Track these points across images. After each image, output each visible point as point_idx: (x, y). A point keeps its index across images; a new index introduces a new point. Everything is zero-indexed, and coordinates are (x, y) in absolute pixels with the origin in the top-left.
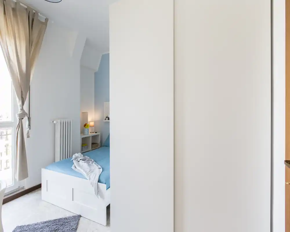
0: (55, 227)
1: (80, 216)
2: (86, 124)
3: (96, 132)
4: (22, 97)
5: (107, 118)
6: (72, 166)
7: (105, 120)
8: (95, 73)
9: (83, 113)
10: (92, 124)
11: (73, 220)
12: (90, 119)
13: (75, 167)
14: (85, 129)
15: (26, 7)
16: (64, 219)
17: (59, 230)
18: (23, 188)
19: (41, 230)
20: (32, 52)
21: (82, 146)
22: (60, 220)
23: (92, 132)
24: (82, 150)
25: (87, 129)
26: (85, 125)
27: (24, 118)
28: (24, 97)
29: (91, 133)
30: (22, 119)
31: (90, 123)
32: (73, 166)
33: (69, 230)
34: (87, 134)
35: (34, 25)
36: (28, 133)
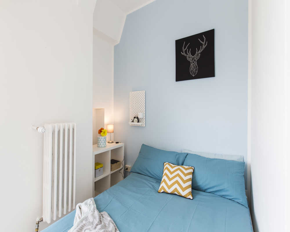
2: (102, 129)
3: (117, 142)
5: (136, 119)
7: (133, 121)
8: (116, 47)
9: (97, 110)
10: (110, 128)
12: (107, 119)
14: (101, 137)
21: (95, 169)
23: (111, 142)
24: (95, 177)
25: (103, 138)
26: (100, 131)
29: (108, 143)
31: (107, 126)
34: (103, 146)
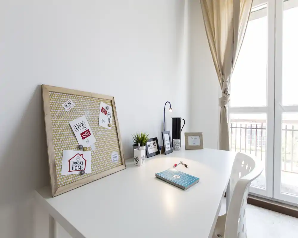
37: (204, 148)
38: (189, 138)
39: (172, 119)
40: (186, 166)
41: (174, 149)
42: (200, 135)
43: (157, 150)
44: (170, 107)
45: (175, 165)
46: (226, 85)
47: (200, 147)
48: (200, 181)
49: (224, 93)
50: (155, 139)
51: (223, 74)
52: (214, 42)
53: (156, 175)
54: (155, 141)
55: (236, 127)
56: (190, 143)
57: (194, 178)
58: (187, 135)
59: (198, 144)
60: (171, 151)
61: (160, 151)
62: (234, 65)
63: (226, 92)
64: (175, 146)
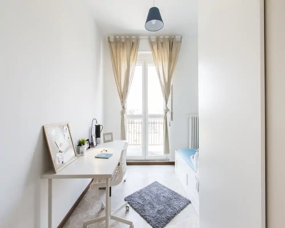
0: (171, 196)
1: (190, 202)
4: (166, 99)
6: (191, 156)
11: (184, 201)
13: (193, 157)
15: (168, 37)
16: (179, 195)
17: (172, 200)
18: (169, 160)
19: (164, 192)
20: (171, 69)
22: (176, 194)
27: (168, 113)
28: (167, 98)
30: (167, 113)
32: (193, 155)
33: (177, 205)
35: (172, 50)
36: (170, 123)
37: (113, 141)
38: (106, 136)
39: (95, 126)
40: (106, 151)
41: (98, 144)
42: (111, 134)
43: (89, 146)
44: (97, 122)
45: (102, 151)
46: (124, 104)
47: (112, 140)
48: (113, 155)
49: (123, 108)
50: (88, 140)
51: (122, 98)
52: (117, 77)
53: (95, 157)
54: (88, 141)
55: (134, 123)
56: (106, 139)
57: (111, 154)
58: (104, 135)
59: (110, 139)
60: (97, 145)
61: (91, 146)
62: (128, 94)
63: (124, 108)
64: (98, 142)
